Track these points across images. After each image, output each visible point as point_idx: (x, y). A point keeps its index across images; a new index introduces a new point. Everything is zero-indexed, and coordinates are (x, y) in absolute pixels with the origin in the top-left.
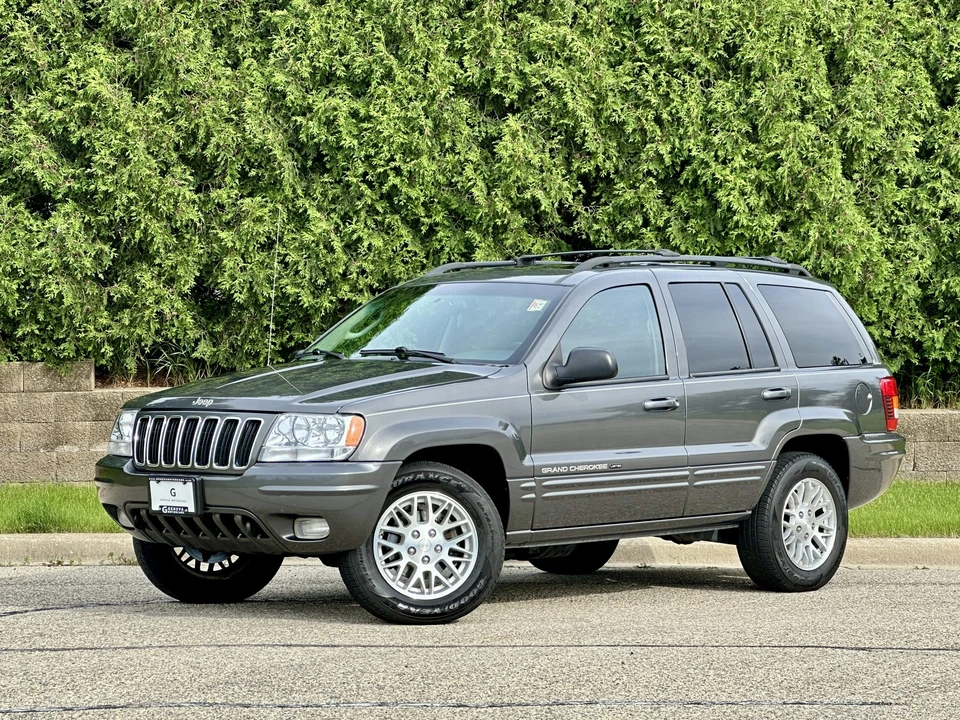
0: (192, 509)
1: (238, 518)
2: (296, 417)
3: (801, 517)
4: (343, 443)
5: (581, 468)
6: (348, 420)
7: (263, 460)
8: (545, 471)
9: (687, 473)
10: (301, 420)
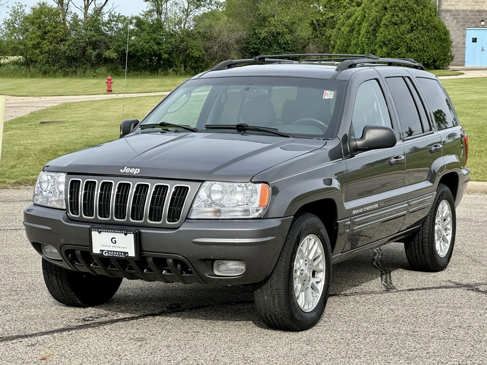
0: (132, 253)
1: (170, 261)
2: (213, 184)
3: (439, 224)
4: (256, 205)
5: (368, 208)
6: (259, 186)
7: (192, 217)
8: (354, 212)
9: (407, 205)
10: (217, 186)
